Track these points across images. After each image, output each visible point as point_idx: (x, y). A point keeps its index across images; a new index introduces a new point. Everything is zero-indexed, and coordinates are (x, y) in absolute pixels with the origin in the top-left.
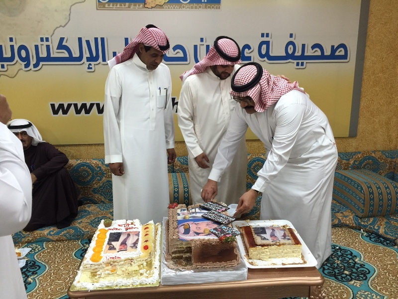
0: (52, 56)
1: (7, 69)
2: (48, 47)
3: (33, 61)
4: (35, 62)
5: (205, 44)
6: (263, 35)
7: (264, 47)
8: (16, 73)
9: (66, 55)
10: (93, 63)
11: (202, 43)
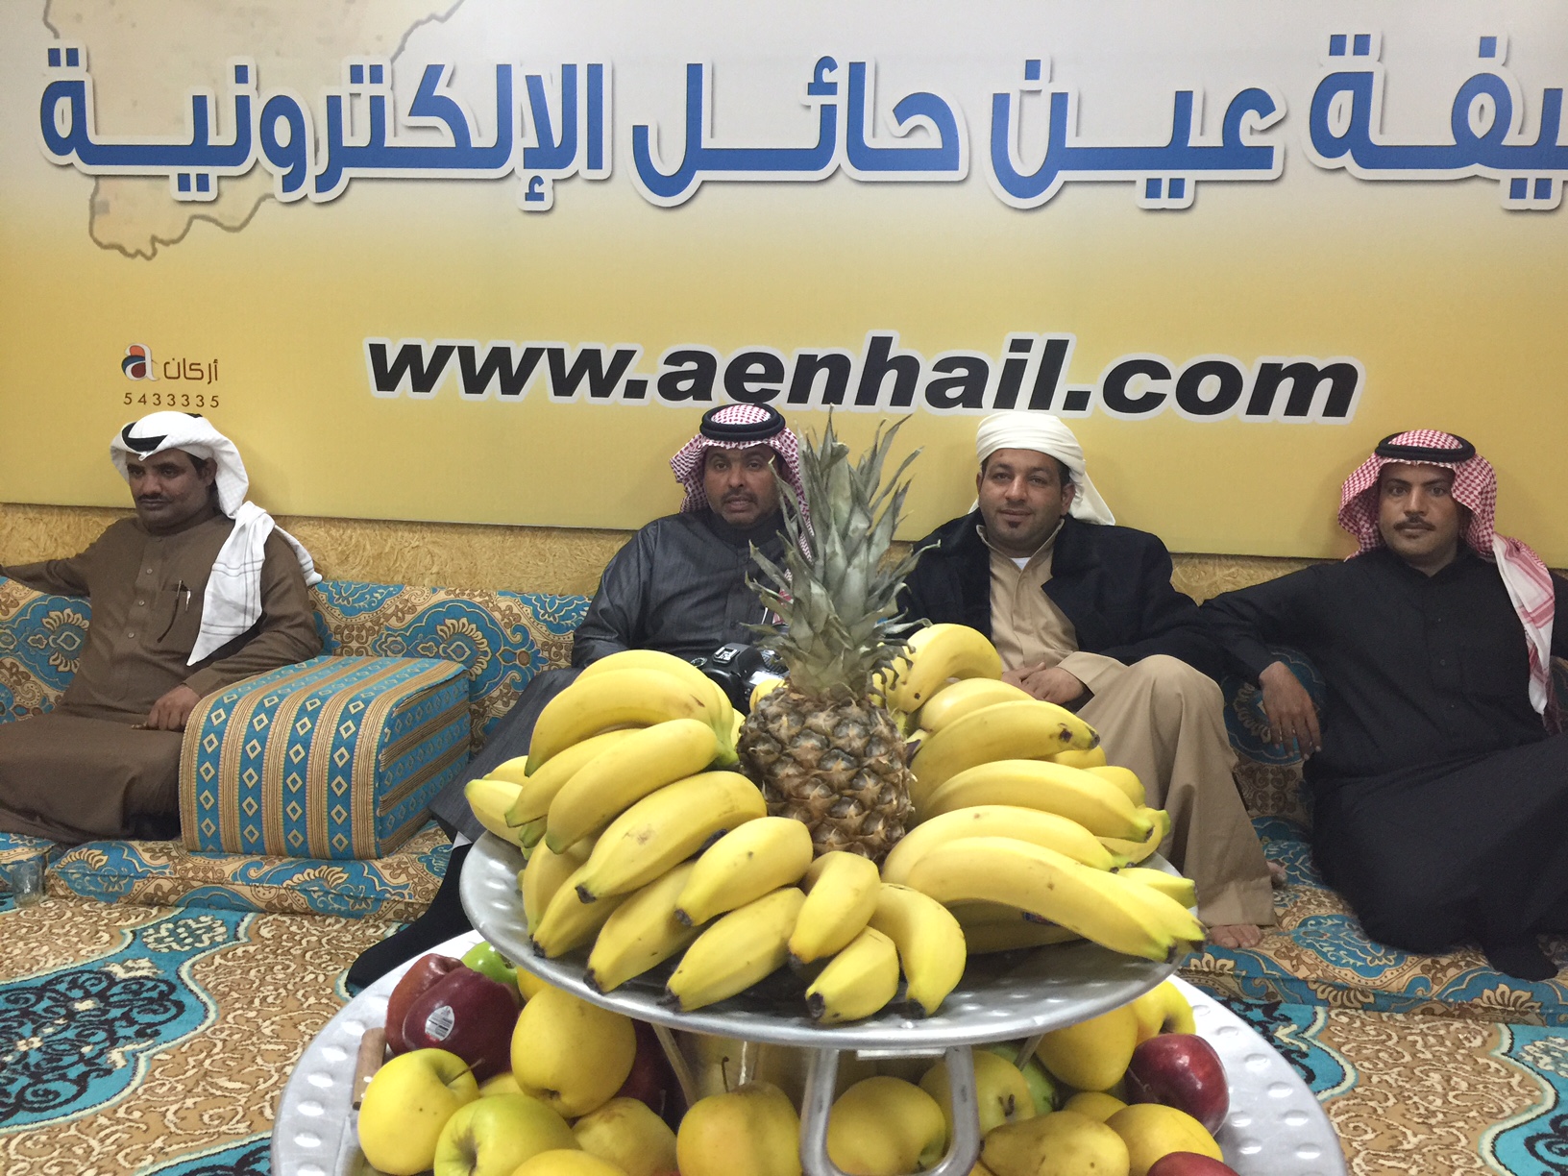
0: (390, 141)
1: (219, 195)
2: (377, 103)
3: (316, 164)
4: (322, 167)
5: (1046, 86)
6: (1337, 45)
7: (1343, 100)
8: (248, 212)
9: (445, 139)
10: (548, 175)
11: (1032, 85)
